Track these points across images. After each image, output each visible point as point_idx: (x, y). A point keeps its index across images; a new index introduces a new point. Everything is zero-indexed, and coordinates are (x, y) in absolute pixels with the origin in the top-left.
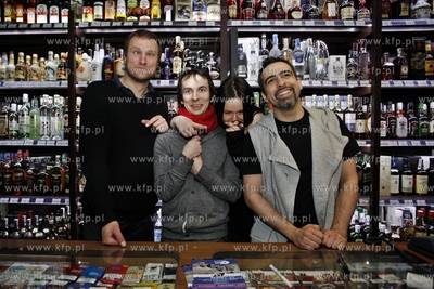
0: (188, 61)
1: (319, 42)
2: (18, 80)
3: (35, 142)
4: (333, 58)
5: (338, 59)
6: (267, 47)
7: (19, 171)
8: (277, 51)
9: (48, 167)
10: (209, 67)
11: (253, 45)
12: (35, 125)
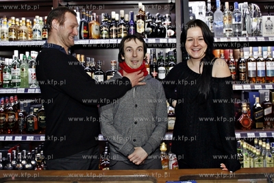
0: (148, 22)
1: (253, 5)
2: (11, 40)
3: (26, 90)
4: (265, 18)
5: (269, 19)
6: (212, 10)
7: (12, 114)
8: (219, 13)
9: (35, 110)
10: (166, 26)
11: (200, 8)
12: (25, 76)
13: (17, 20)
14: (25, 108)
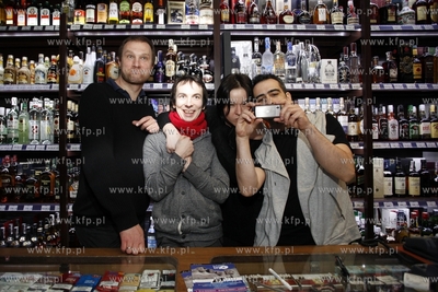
0: (181, 64)
1: (310, 46)
2: (7, 83)
3: (25, 147)
4: (325, 62)
5: (330, 63)
6: (260, 50)
7: (7, 178)
8: (269, 55)
9: (37, 173)
10: (203, 70)
11: (245, 49)
12: (24, 129)
13: (18, 60)
14: (24, 171)
